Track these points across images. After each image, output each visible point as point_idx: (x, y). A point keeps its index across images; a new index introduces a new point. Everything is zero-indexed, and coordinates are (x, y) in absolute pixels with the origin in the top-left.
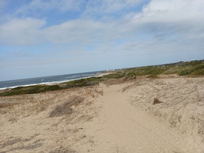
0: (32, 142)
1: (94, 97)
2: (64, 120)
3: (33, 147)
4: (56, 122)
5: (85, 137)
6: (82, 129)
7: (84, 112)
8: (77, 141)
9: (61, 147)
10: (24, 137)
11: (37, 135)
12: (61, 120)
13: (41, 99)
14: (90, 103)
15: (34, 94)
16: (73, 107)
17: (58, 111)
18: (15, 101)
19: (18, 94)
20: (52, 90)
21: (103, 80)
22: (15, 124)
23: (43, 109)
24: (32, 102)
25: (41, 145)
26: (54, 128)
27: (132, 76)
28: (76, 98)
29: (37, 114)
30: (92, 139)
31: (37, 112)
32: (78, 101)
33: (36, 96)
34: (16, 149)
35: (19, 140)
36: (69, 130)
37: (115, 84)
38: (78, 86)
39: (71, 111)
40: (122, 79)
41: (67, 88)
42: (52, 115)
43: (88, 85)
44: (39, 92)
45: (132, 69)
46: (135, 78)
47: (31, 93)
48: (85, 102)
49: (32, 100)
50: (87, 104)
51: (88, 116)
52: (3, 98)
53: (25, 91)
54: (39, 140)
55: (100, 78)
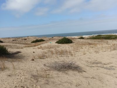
0: (108, 66)
10: (103, 62)
11: (111, 63)
13: (113, 43)
15: (108, 40)
18: (97, 43)
19: (98, 38)
22: (98, 54)
31: (111, 50)
34: (99, 67)
35: (101, 63)
44: (111, 39)
47: (106, 39)
49: (107, 43)
52: (91, 40)
53: (103, 37)
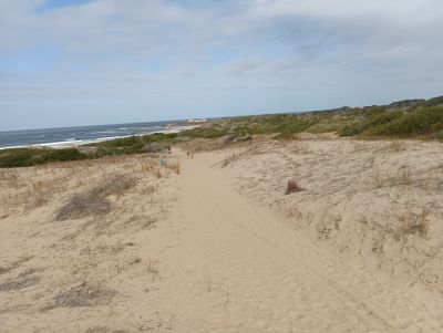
1: (159, 176)
2: (91, 227)
3: (18, 286)
4: (72, 231)
5: (137, 261)
6: (131, 244)
7: (137, 208)
8: (120, 270)
9: (84, 285)
12: (84, 227)
14: (152, 190)
16: (112, 198)
17: (77, 207)
20: (63, 160)
21: (181, 141)
23: (40, 202)
24: (13, 185)
25: (37, 280)
26: (68, 243)
27: (243, 134)
28: (119, 177)
29: (26, 213)
30: (155, 267)
32: (124, 185)
33: (24, 173)
36: (103, 249)
37: (207, 150)
38: (122, 152)
39: (108, 207)
40: (221, 140)
41: (97, 157)
42: (63, 215)
43: (145, 151)
45: (244, 118)
46: (250, 138)
48: (139, 187)
50: (144, 192)
51: (145, 217)
54: (32, 271)
55: (173, 135)
